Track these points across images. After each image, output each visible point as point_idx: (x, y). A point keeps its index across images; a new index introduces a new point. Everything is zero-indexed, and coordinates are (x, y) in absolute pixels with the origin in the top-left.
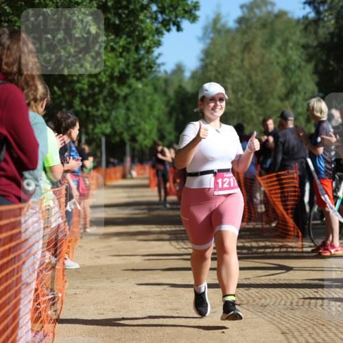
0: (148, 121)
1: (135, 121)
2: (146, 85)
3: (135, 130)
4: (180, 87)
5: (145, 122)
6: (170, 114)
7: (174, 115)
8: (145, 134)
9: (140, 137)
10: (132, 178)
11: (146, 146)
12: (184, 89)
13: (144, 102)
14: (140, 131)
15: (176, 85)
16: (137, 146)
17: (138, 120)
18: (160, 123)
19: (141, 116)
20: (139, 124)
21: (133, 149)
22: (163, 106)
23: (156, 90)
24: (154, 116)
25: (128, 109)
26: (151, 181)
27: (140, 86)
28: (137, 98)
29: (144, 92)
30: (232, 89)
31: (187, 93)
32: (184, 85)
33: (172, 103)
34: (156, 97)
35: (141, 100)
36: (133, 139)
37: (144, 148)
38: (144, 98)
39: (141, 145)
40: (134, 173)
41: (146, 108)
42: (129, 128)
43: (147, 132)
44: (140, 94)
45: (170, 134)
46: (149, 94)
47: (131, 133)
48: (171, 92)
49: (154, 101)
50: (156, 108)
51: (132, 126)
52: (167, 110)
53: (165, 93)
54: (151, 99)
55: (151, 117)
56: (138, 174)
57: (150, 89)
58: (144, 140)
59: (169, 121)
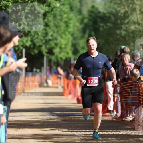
0: (64, 36)
1: (52, 36)
2: (63, 5)
3: (52, 44)
4: (93, 7)
5: (61, 37)
6: (84, 31)
7: (88, 32)
8: (61, 48)
9: (57, 51)
10: (48, 86)
11: (61, 58)
12: (97, 9)
13: (61, 20)
14: (56, 45)
15: (90, 6)
16: (53, 58)
17: (55, 35)
18: (75, 39)
19: (57, 32)
20: (56, 39)
21: (50, 61)
22: (78, 24)
23: (71, 9)
24: (69, 32)
25: (47, 25)
26: (65, 89)
27: (58, 5)
28: (55, 16)
29: (61, 10)
30: (140, 10)
31: (99, 12)
32: (96, 6)
33: (86, 21)
34: (72, 15)
35: (59, 17)
36: (51, 52)
37: (59, 60)
38: (61, 16)
39: (57, 57)
40: (50, 82)
41: (63, 25)
42: (47, 42)
43: (63, 46)
44: (58, 13)
45: (83, 48)
46: (65, 13)
47: (48, 46)
48: (85, 12)
49: (70, 19)
50: (71, 25)
51: (50, 40)
52: (81, 27)
53: (80, 12)
54: (67, 17)
55: (67, 33)
56: (53, 83)
57: (66, 8)
58: (60, 53)
59: (82, 37)
